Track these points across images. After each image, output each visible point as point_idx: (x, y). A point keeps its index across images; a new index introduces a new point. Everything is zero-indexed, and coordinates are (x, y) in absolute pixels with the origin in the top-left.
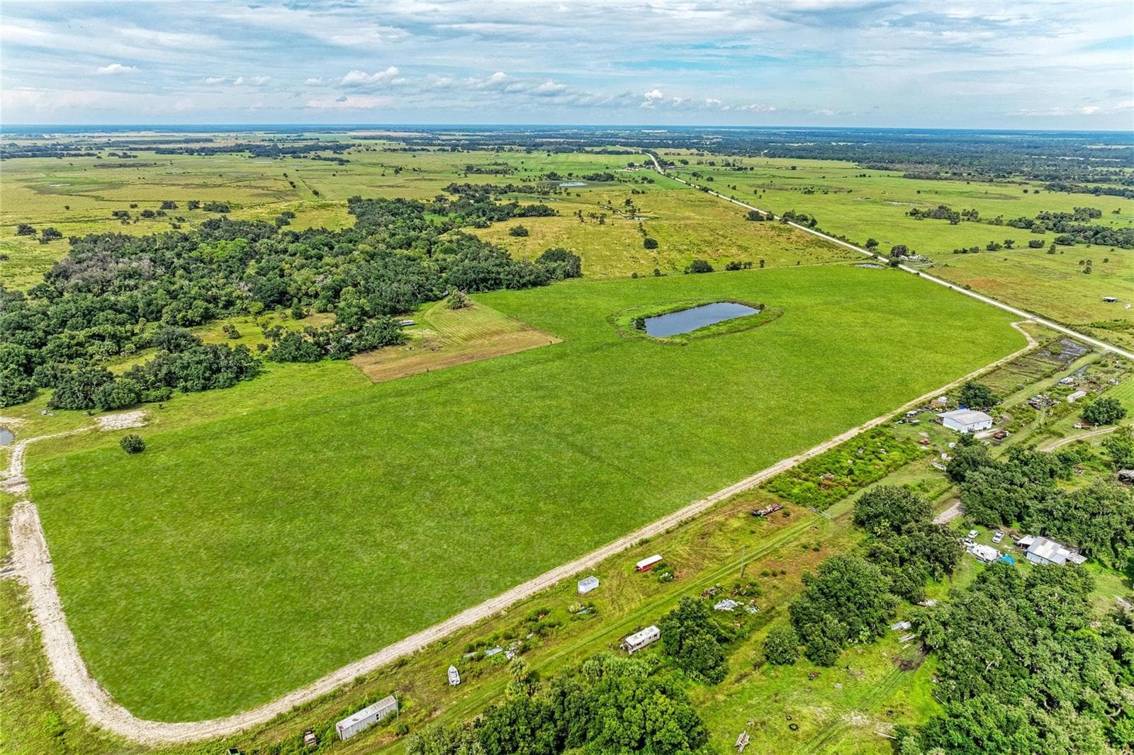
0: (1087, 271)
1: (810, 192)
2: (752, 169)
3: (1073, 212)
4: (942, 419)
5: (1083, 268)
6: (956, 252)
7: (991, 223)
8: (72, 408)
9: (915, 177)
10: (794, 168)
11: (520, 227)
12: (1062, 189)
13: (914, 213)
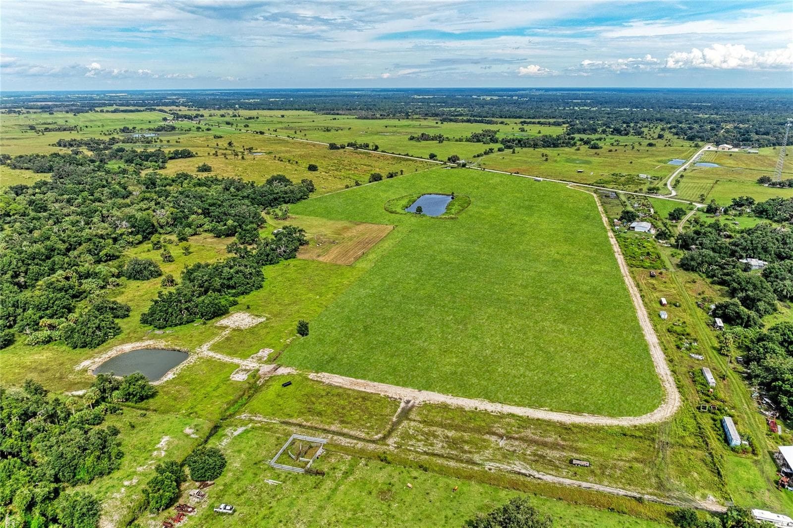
0: (547, 160)
1: (328, 130)
2: (257, 118)
3: (481, 132)
4: (634, 228)
5: (544, 158)
6: (474, 157)
7: (457, 141)
8: (181, 324)
9: (365, 119)
10: (283, 116)
11: (204, 165)
12: (451, 120)
13: (412, 139)
